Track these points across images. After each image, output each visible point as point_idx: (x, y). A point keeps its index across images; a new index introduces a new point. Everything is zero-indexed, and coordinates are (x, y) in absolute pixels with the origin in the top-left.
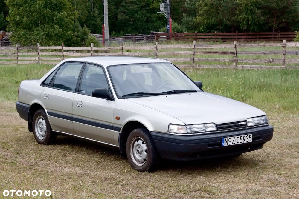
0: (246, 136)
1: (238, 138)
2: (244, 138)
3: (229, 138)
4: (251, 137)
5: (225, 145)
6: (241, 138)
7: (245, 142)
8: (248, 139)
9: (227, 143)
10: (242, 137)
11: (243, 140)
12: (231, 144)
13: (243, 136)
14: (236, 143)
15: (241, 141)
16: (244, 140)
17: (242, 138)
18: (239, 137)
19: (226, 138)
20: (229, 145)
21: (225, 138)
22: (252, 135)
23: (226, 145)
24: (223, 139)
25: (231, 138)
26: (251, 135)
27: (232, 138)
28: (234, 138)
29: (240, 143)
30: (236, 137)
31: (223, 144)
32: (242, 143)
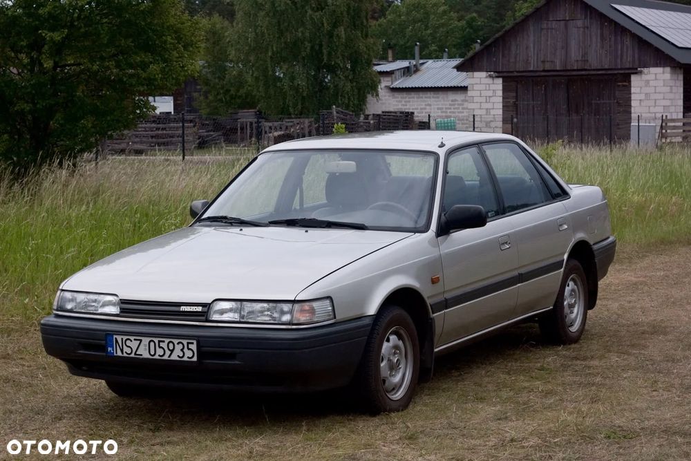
0: (176, 344)
1: (152, 344)
2: (171, 347)
3: (125, 338)
4: (194, 347)
5: (115, 354)
6: (162, 344)
7: (174, 357)
8: (182, 350)
9: (122, 351)
10: (164, 342)
11: (168, 353)
12: (133, 355)
13: (167, 341)
14: (146, 355)
15: (160, 352)
16: (172, 351)
17: (164, 345)
18: (156, 340)
19: (119, 338)
20: (125, 355)
21: (115, 336)
22: (195, 342)
23: (119, 353)
24: (109, 338)
25: (132, 338)
26: (193, 343)
27: (135, 340)
28: (141, 341)
29: (157, 357)
30: (146, 340)
31: (109, 349)
32: (166, 357)
